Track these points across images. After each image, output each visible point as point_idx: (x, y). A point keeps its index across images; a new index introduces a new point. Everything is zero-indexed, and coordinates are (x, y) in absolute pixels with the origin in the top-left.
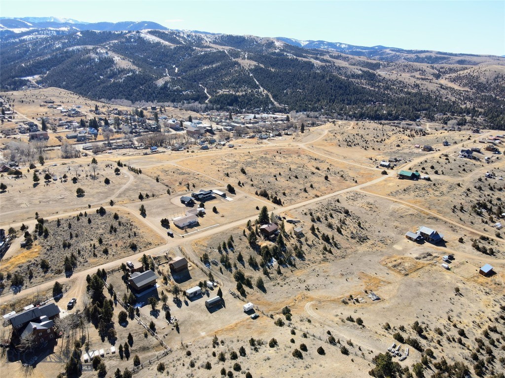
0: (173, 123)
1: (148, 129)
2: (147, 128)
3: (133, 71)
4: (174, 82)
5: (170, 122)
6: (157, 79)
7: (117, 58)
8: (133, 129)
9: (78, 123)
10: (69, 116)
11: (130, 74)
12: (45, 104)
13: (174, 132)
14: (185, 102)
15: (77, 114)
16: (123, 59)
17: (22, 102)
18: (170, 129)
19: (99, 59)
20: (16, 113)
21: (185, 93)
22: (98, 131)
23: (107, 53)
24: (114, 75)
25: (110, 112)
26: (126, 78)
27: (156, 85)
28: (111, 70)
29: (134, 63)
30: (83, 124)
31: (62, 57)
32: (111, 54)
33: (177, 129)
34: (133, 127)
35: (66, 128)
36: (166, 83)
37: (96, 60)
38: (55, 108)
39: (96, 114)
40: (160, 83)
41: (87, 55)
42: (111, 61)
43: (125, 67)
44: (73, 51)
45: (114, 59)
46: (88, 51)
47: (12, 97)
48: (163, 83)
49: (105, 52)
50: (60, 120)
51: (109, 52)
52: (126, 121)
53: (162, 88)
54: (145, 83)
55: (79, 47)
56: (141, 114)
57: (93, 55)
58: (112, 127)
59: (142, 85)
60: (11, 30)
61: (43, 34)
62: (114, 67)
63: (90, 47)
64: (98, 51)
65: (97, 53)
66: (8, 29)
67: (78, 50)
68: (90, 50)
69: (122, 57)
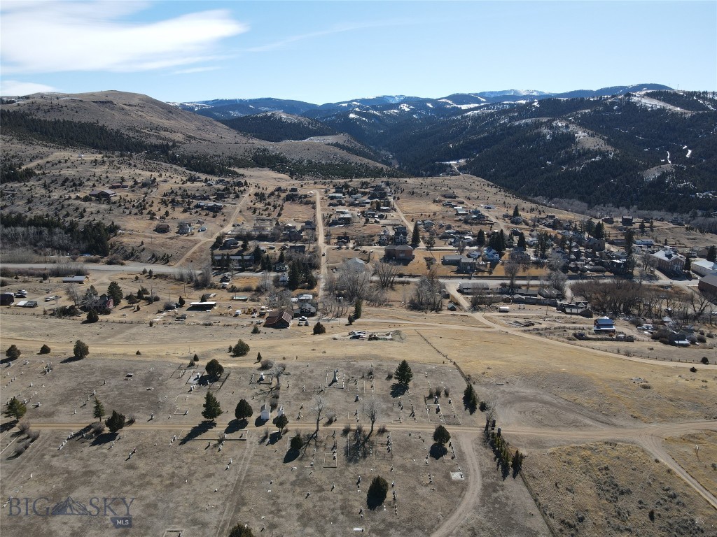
0: (666, 259)
1: (604, 265)
2: (601, 264)
3: (604, 154)
4: (680, 175)
5: (660, 255)
6: (647, 167)
7: (581, 134)
8: (573, 260)
9: (473, 236)
10: (466, 222)
11: (598, 158)
12: (442, 199)
13: (664, 280)
14: (700, 213)
15: (480, 219)
16: (592, 136)
17: (413, 193)
18: (657, 273)
19: (553, 136)
20: (395, 210)
21: (700, 195)
22: (501, 255)
23: (567, 127)
24: (570, 160)
25: (538, 222)
26: (588, 164)
27: (642, 178)
28: (566, 152)
29: (608, 142)
30: (479, 240)
31: (502, 134)
32: (572, 127)
33: (672, 274)
34: (573, 257)
35: (451, 244)
36: (664, 175)
37: (548, 137)
38: (453, 206)
39: (512, 222)
40: (652, 174)
41: (536, 131)
42: (571, 138)
43: (592, 148)
44: (520, 126)
45: (576, 135)
46: (540, 125)
47: (403, 186)
48: (657, 174)
49: (564, 125)
50: (449, 227)
51: (571, 126)
52: (561, 243)
53: (652, 184)
54: (620, 174)
55: (529, 121)
56: (598, 232)
57: (545, 130)
58: (530, 252)
59: (614, 177)
60: (459, 106)
61: (493, 109)
62: (573, 148)
63: (545, 120)
64: (554, 125)
65: (551, 127)
66: (455, 105)
67: (527, 124)
68: (542, 124)
69: (591, 132)
